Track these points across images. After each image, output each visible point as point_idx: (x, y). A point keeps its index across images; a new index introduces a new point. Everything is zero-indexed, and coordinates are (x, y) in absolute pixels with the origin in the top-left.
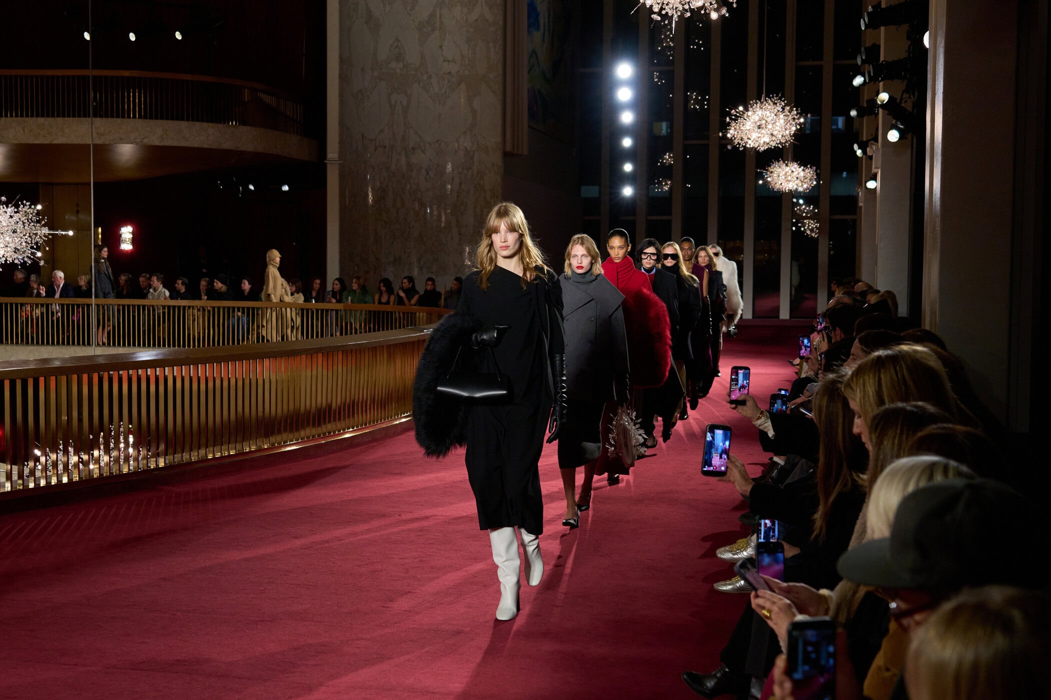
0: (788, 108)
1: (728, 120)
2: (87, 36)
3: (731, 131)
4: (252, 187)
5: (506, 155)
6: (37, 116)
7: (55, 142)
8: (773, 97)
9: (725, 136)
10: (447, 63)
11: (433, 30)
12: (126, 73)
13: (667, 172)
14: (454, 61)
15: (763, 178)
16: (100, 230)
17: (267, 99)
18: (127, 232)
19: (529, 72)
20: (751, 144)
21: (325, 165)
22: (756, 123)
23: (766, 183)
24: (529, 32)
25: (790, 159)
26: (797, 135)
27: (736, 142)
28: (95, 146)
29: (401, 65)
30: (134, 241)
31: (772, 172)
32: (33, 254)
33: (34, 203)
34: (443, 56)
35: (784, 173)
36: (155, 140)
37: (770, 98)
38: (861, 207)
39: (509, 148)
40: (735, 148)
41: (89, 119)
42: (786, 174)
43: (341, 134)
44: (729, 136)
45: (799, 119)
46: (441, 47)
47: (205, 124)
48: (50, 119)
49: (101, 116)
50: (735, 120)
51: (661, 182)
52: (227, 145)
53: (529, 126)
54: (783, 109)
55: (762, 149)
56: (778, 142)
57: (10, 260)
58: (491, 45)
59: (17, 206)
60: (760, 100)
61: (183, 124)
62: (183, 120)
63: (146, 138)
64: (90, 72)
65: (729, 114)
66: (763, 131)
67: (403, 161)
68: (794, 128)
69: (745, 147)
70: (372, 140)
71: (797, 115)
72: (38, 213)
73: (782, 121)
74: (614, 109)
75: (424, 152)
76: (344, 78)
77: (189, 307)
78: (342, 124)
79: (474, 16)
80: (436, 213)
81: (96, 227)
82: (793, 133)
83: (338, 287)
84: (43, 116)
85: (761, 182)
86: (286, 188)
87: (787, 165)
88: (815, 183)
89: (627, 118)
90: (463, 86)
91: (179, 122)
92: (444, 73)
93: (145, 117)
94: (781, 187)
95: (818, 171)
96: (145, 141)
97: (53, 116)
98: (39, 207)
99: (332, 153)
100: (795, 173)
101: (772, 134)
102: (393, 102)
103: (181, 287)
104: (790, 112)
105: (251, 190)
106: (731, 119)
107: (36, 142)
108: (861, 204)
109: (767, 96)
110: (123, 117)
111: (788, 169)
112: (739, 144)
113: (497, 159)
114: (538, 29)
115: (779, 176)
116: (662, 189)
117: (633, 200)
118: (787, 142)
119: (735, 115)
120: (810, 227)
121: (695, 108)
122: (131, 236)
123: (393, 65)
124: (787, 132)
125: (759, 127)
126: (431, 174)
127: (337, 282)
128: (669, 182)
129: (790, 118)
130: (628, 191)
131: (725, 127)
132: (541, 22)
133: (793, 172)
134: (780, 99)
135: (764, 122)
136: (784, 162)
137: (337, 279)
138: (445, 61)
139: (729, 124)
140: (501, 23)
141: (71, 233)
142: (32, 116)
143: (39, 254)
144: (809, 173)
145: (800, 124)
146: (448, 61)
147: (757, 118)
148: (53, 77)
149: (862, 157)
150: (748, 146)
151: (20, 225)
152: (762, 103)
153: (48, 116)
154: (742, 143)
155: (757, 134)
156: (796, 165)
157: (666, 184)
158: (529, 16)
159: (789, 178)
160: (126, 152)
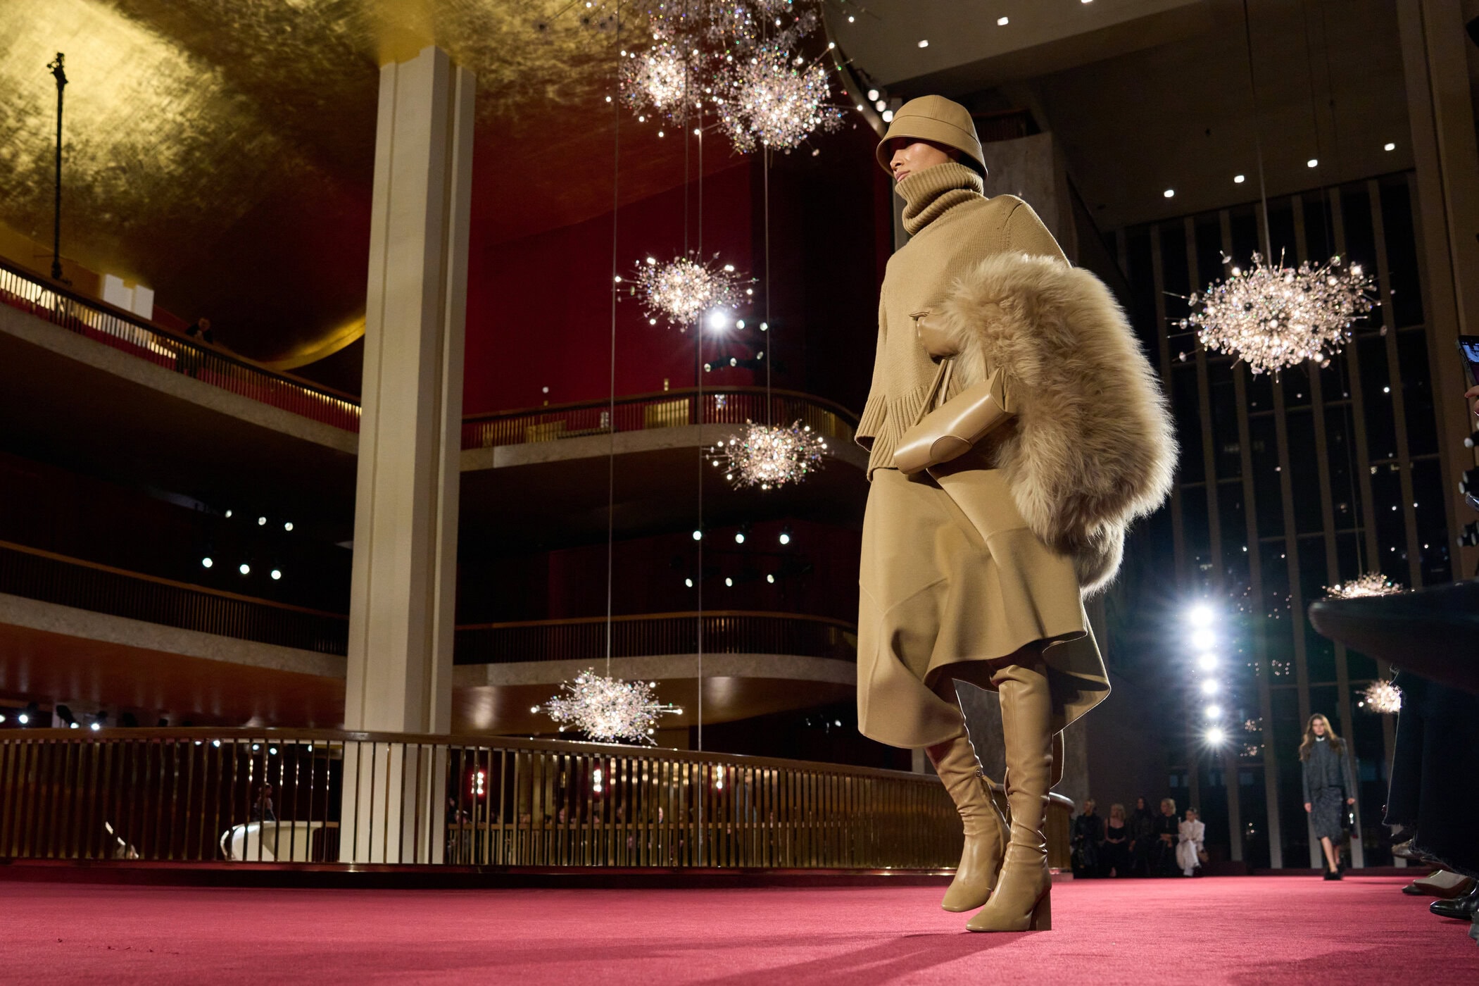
2: (689, 583)
4: (838, 723)
6: (644, 655)
18: (719, 771)
23: (1367, 705)
30: (725, 780)
36: (749, 673)
41: (689, 655)
47: (795, 657)
48: (655, 658)
52: (816, 676)
61: (776, 657)
63: (740, 670)
84: (648, 654)
96: (740, 674)
97: (658, 654)
105: (837, 727)
115: (1380, 697)
142: (639, 655)
148: (658, 620)
153: (653, 654)
160: (721, 687)
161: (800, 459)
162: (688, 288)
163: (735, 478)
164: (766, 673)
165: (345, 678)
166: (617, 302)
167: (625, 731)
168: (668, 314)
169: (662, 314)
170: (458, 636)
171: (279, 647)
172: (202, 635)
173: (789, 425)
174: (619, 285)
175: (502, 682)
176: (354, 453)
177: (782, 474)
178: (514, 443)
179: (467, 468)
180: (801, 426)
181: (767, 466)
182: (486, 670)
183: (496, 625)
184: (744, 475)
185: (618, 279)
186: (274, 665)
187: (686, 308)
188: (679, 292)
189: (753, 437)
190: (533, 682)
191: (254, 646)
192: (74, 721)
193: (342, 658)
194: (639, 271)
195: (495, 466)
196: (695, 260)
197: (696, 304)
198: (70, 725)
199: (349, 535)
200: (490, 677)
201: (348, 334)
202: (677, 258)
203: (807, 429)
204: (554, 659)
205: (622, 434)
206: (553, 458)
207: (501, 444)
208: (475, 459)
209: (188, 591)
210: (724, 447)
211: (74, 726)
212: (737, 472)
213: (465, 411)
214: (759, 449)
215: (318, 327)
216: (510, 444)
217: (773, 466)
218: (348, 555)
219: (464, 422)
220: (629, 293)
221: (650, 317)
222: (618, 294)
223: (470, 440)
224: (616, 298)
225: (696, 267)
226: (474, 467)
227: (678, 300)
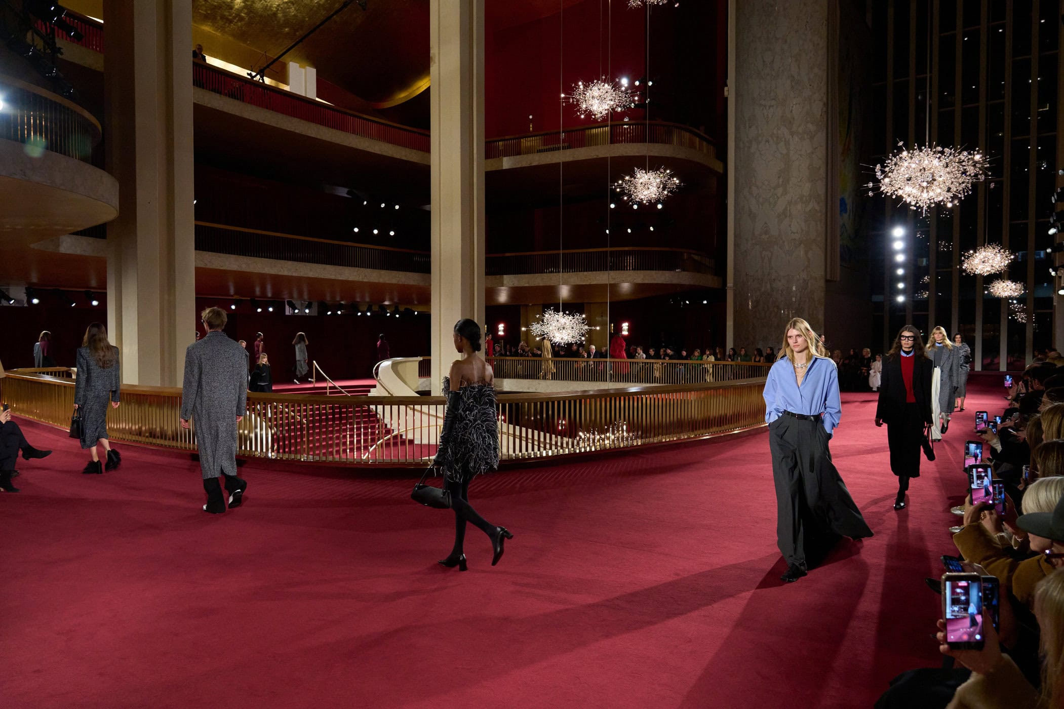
0: (1003, 250)
1: (963, 258)
2: (608, 232)
3: (965, 265)
4: (687, 302)
5: (827, 281)
6: (584, 271)
7: (592, 283)
8: (993, 244)
9: (961, 267)
10: (793, 234)
11: (786, 217)
12: (626, 249)
13: (926, 287)
14: (797, 233)
15: (987, 289)
16: (612, 325)
17: (696, 257)
18: (625, 326)
19: (841, 236)
20: (978, 272)
21: (726, 290)
22: (981, 260)
23: (990, 293)
24: (841, 215)
25: (1006, 278)
26: (1009, 266)
27: (968, 271)
28: (610, 284)
29: (767, 236)
30: (629, 330)
31: (993, 286)
32: (580, 338)
33: (581, 314)
34: (791, 230)
35: (1001, 287)
36: (639, 281)
37: (991, 245)
38: (1055, 306)
39: (828, 278)
40: (968, 275)
41: (608, 272)
42: (1003, 287)
43: (735, 274)
44: (964, 267)
45: (1010, 256)
46: (790, 226)
47: (665, 272)
49: (614, 270)
50: (967, 258)
51: (922, 292)
52: (676, 282)
53: (841, 265)
54: (999, 251)
55: (986, 274)
56: (996, 270)
57: (570, 341)
58: (819, 223)
59: (573, 316)
60: (984, 247)
61: (653, 272)
62: (653, 270)
63: (635, 279)
64: (609, 249)
65: (964, 255)
66: (986, 264)
67: (768, 286)
68: (1007, 262)
69: (974, 274)
70: (751, 276)
71: (1008, 254)
72: (583, 319)
73: (999, 258)
74: (893, 253)
75: (780, 281)
76: (736, 245)
77: (655, 363)
78: (735, 268)
79: (808, 209)
80: (786, 313)
81: (610, 323)
82: (1006, 264)
83: (731, 353)
85: (986, 292)
86: (705, 302)
87: (1004, 282)
88: (1023, 292)
89: (900, 258)
90: (802, 245)
91: (652, 271)
92: (792, 240)
93: (635, 270)
94: (1000, 295)
95: (1025, 285)
96: (635, 281)
98: (584, 316)
99: (730, 283)
100: (1009, 287)
101: (992, 266)
102: (763, 256)
103: (652, 352)
104: (1004, 252)
106: (965, 258)
107: (584, 284)
108: (1055, 304)
109: (989, 243)
110: (624, 270)
111: (1004, 284)
112: (970, 272)
113: (822, 283)
114: (846, 212)
115: (998, 288)
116: (923, 296)
117: (904, 304)
118: (1002, 270)
119: (967, 256)
120: (1021, 318)
121: (944, 250)
122: (627, 328)
123: (763, 236)
124: (1003, 264)
125: (983, 262)
126: (784, 293)
127: (731, 350)
128: (927, 293)
129: (1004, 256)
130: (901, 299)
131: (961, 263)
132: (848, 207)
133: (1007, 286)
134: (998, 245)
135: (987, 259)
136: (1002, 280)
137: (732, 349)
138: (791, 233)
139: (964, 261)
140: (824, 211)
141: (598, 328)
143: (583, 339)
144: (1019, 286)
145: (1011, 259)
146: (794, 233)
147: (982, 257)
149: (1055, 276)
150: (976, 273)
151: (575, 324)
152: (985, 248)
153: (589, 271)
154: (972, 272)
155: (982, 266)
156: (1010, 282)
157: (926, 294)
158: (841, 206)
159: (1005, 290)
160: (626, 287)
161: (664, 189)
162: (602, 99)
163: (628, 198)
164: (648, 281)
165: (430, 285)
166: (563, 105)
167: (571, 340)
168: (591, 111)
169: (589, 113)
170: (487, 259)
171: (396, 272)
172: (357, 269)
173: (658, 169)
174: (564, 98)
175: (511, 285)
176: (428, 164)
177: (654, 196)
178: (514, 155)
179: (489, 169)
180: (665, 170)
181: (646, 192)
182: (503, 277)
183: (508, 254)
184: (633, 196)
185: (563, 95)
186: (394, 281)
187: (601, 109)
188: (597, 102)
189: (639, 176)
190: (527, 285)
191: (383, 272)
192: (296, 309)
193: (429, 275)
194: (574, 91)
195: (504, 168)
196: (605, 81)
197: (607, 107)
198: (294, 311)
199: (428, 202)
200: (505, 282)
201: (422, 85)
202: (595, 81)
203: (668, 171)
204: (538, 273)
205: (572, 150)
206: (534, 164)
207: (507, 156)
208: (493, 165)
209: (348, 246)
210: (622, 183)
211: (296, 311)
212: (630, 196)
213: (486, 137)
214: (641, 183)
215: (406, 81)
216: (511, 156)
217: (649, 192)
218: (429, 213)
219: (486, 143)
220: (569, 102)
221: (581, 114)
222: (563, 102)
223: (490, 152)
224: (563, 103)
225: (606, 85)
226: (493, 169)
227: (596, 105)
